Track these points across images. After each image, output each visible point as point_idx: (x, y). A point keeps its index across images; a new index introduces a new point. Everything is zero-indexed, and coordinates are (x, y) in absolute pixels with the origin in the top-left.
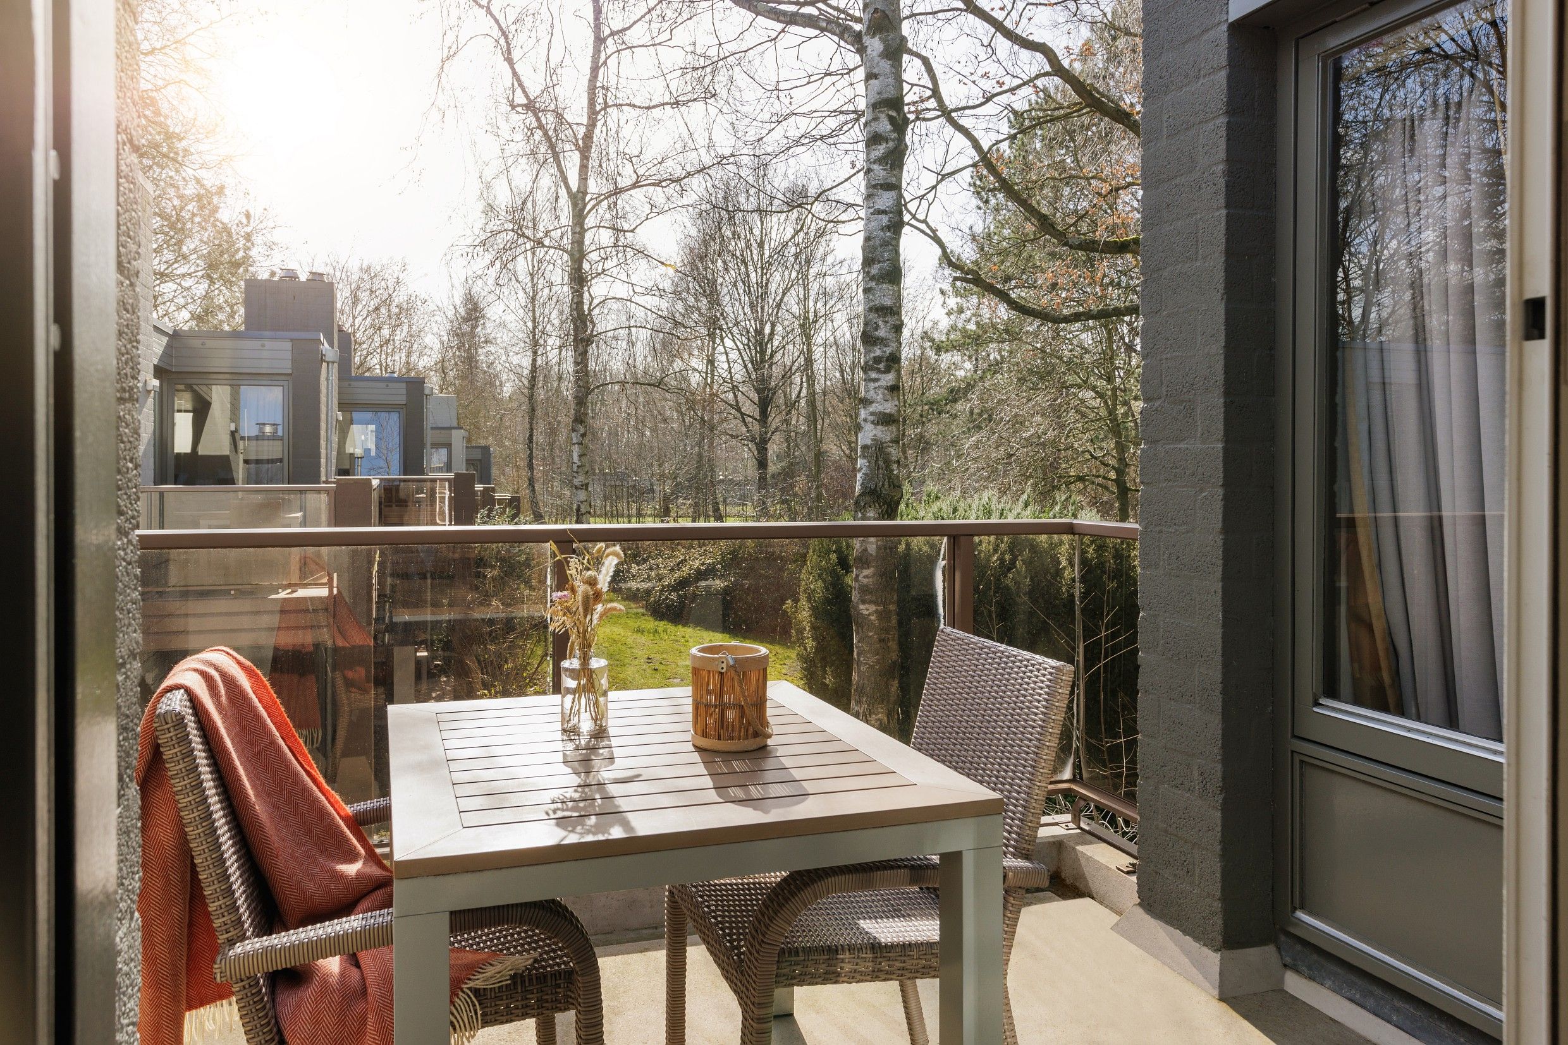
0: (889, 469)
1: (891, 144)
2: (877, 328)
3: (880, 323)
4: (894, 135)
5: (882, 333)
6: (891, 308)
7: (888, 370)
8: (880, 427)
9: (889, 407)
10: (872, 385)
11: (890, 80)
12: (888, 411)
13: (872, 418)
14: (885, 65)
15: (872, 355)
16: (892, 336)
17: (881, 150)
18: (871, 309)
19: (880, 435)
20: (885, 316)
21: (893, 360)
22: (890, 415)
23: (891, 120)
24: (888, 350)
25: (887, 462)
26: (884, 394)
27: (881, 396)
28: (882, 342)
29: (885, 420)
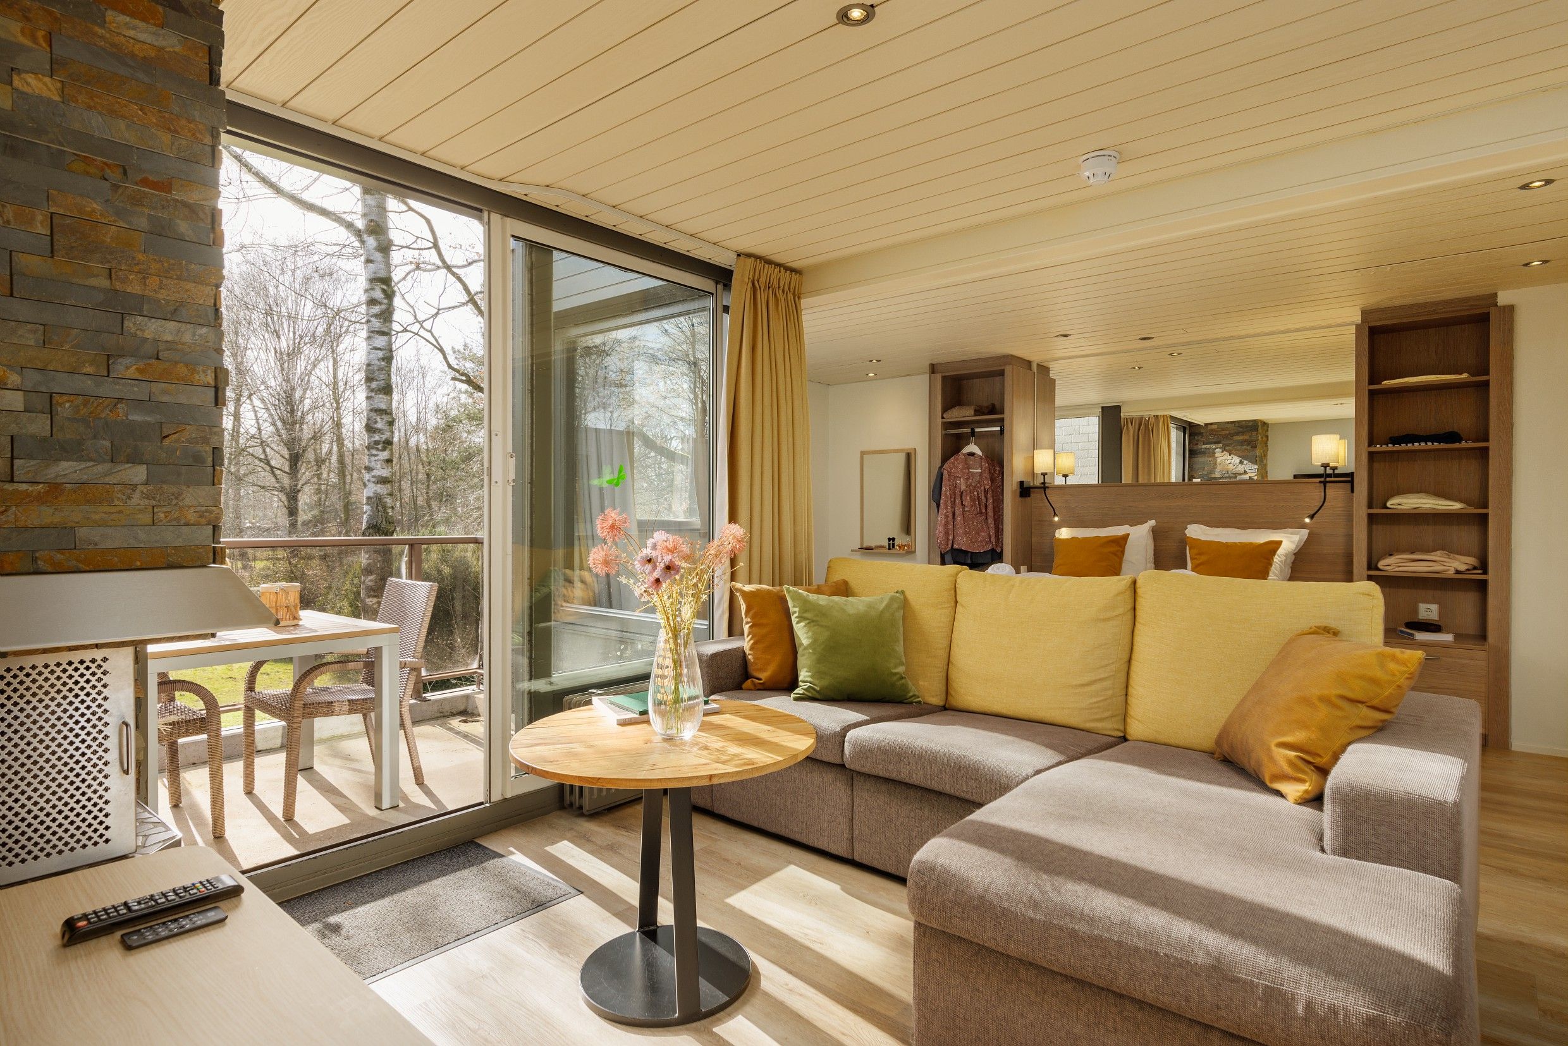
0: (385, 511)
1: (383, 307)
2: (376, 422)
3: (378, 419)
4: (386, 301)
5: (379, 425)
6: (386, 411)
7: (384, 449)
8: (379, 485)
9: (385, 473)
10: (373, 458)
11: (382, 266)
12: (384, 475)
13: (373, 479)
14: (378, 256)
15: (373, 439)
16: (386, 428)
17: (376, 309)
18: (371, 410)
19: (379, 490)
20: (381, 415)
21: (388, 443)
22: (386, 478)
23: (384, 291)
24: (384, 437)
25: (385, 507)
26: (381, 465)
27: (379, 466)
28: (380, 431)
29: (383, 481)
